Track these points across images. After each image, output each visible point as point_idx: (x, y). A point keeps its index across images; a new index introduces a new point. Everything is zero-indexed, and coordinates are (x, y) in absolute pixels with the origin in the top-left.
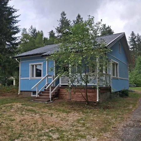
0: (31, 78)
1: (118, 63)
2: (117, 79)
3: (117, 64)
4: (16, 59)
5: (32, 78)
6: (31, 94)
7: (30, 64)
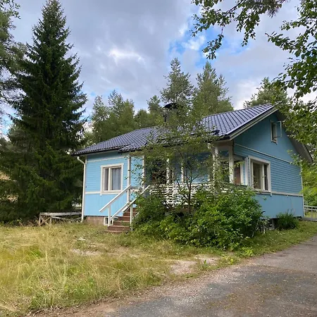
0: (103, 192)
1: (267, 162)
2: (268, 194)
3: (266, 166)
4: (78, 157)
5: (106, 191)
6: (103, 222)
7: (102, 166)
